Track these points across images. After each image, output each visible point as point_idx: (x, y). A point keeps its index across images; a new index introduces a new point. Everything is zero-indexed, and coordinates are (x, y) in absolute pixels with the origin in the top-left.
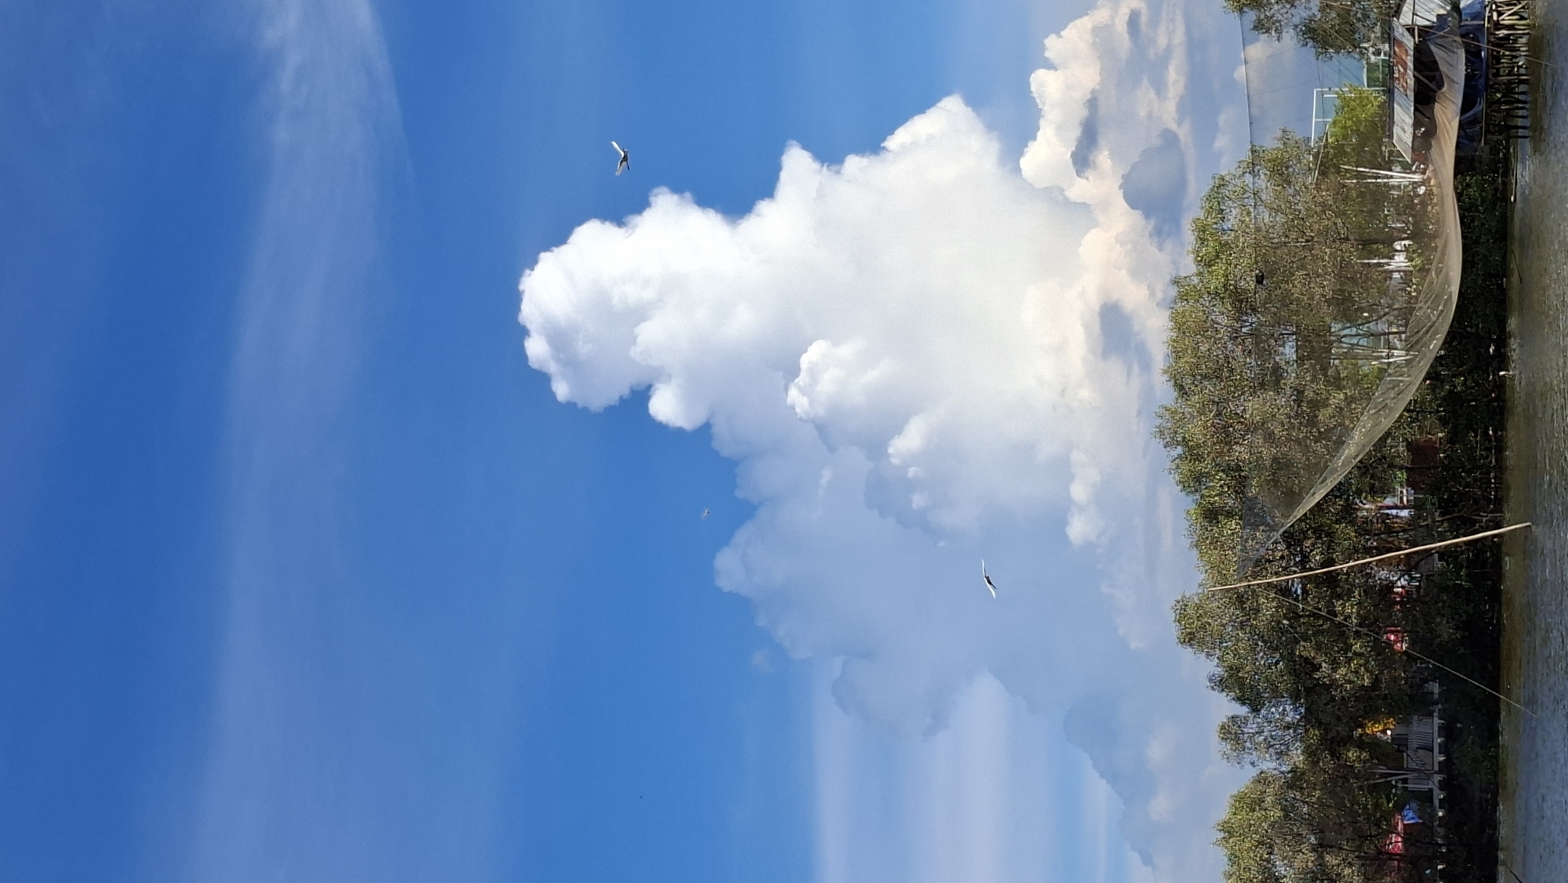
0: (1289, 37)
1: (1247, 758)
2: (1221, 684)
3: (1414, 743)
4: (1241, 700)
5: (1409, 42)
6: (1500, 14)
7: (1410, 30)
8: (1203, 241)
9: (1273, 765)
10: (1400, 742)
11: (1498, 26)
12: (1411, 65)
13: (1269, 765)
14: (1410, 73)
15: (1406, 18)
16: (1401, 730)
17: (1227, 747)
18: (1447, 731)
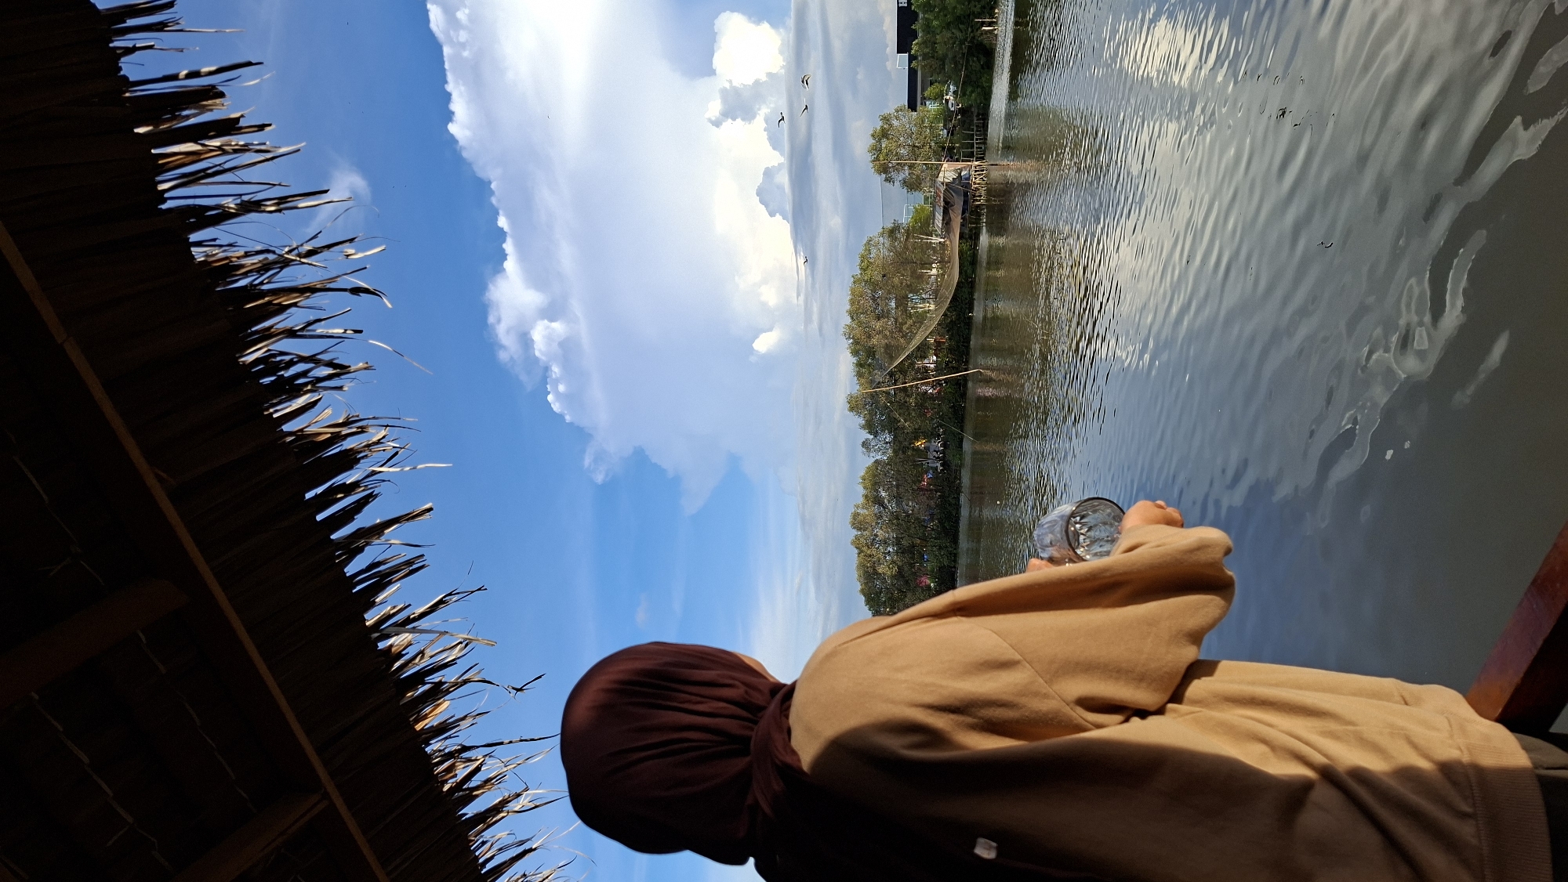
0: (897, 184)
1: (872, 455)
2: (863, 427)
3: (932, 450)
4: (870, 433)
5: (942, 189)
6: (975, 178)
7: (943, 183)
8: (862, 261)
9: (880, 457)
10: (927, 449)
11: (975, 183)
12: (942, 197)
13: (879, 457)
14: (942, 199)
15: (940, 179)
16: (927, 444)
17: (864, 450)
18: (944, 445)
